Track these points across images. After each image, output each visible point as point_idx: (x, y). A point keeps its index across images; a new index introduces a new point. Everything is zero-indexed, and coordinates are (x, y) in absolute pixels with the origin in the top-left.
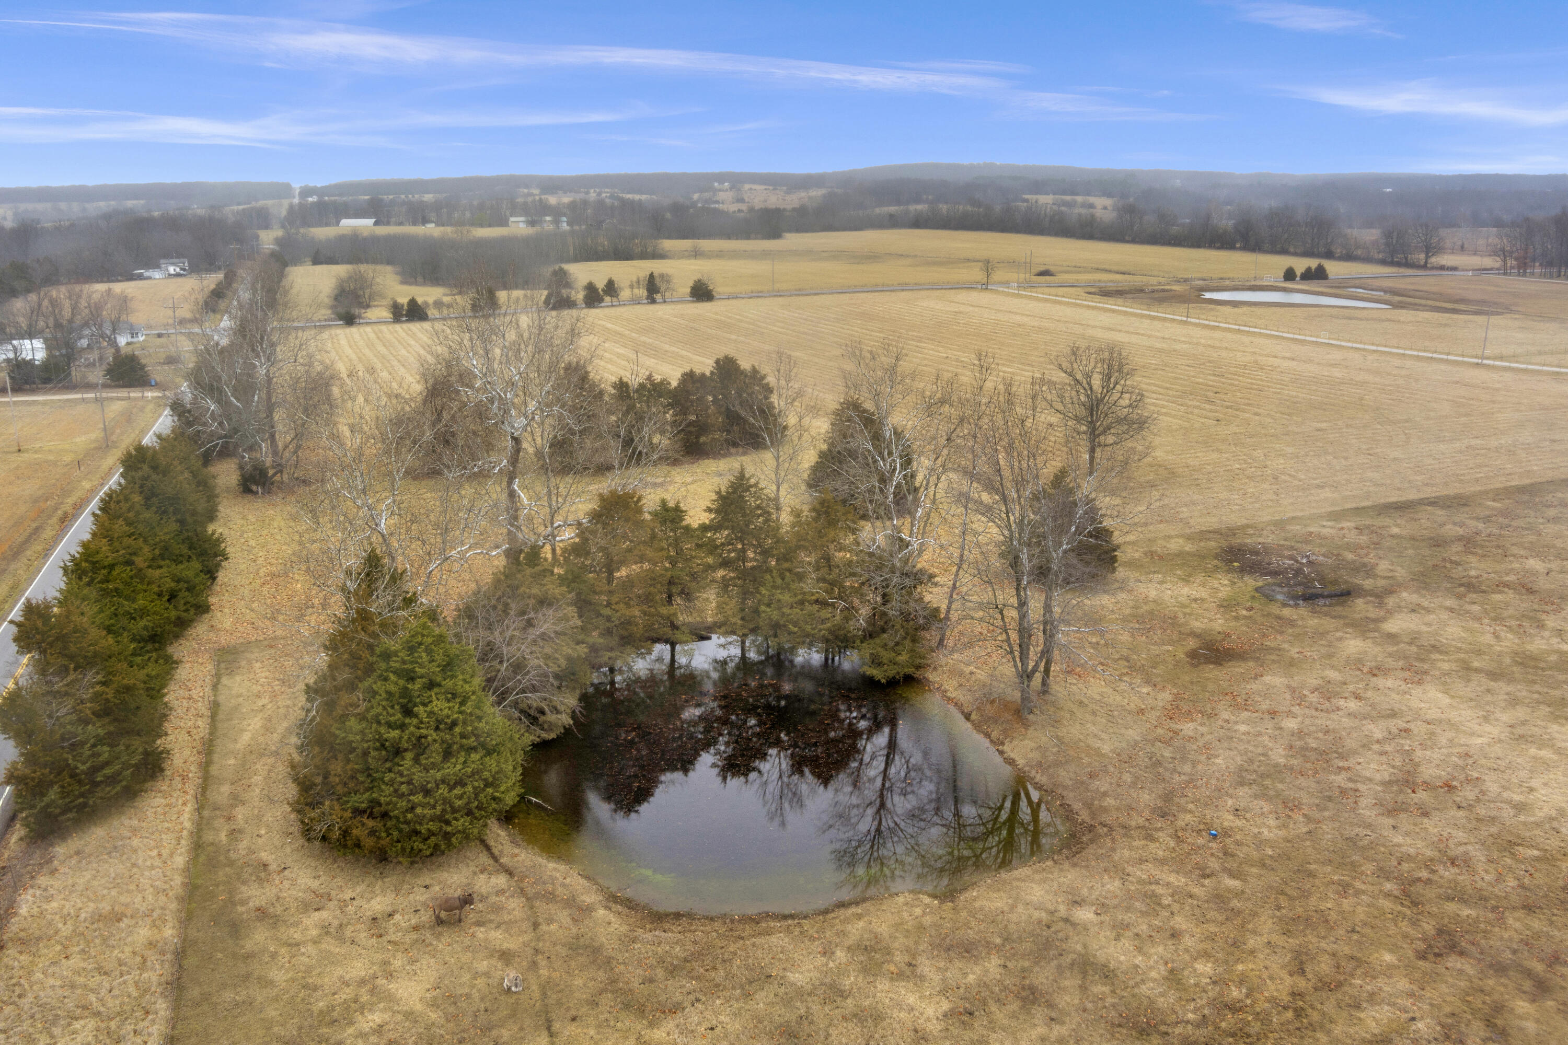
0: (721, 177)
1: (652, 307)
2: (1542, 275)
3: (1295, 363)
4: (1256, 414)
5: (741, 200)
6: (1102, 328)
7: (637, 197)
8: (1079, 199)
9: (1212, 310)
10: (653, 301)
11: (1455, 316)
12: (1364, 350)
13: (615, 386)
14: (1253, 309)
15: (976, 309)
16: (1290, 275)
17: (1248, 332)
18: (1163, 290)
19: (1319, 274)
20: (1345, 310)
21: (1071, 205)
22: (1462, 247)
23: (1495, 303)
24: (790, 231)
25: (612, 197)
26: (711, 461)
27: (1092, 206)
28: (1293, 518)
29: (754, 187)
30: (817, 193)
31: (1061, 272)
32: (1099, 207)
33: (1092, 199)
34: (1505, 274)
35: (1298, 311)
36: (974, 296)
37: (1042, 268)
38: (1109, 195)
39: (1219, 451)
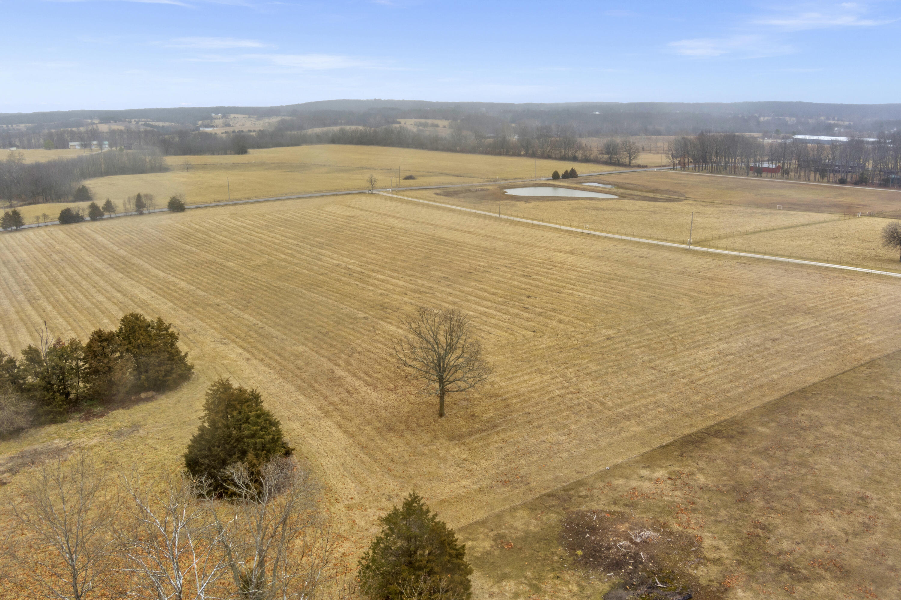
0: (217, 110)
1: (139, 219)
2: (694, 169)
3: (574, 257)
4: (560, 322)
5: (228, 125)
6: (447, 228)
7: (161, 124)
8: (429, 121)
9: (513, 205)
10: (141, 214)
11: (657, 204)
12: (613, 239)
13: (25, 352)
14: (538, 203)
15: (363, 213)
16: (556, 176)
17: (539, 226)
18: (482, 190)
19: (571, 175)
20: (594, 202)
21: (425, 125)
22: (643, 148)
23: (675, 192)
24: (253, 147)
25: (146, 125)
26: (121, 411)
27: (437, 126)
28: (615, 467)
29: (237, 116)
30: (274, 120)
31: (420, 176)
32: (441, 126)
33: (436, 122)
34: (674, 169)
35: (566, 203)
36: (364, 201)
37: (408, 174)
38: (447, 119)
39: (540, 371)
